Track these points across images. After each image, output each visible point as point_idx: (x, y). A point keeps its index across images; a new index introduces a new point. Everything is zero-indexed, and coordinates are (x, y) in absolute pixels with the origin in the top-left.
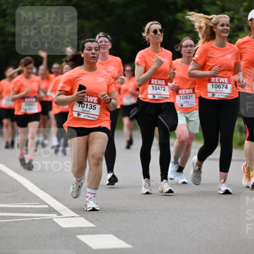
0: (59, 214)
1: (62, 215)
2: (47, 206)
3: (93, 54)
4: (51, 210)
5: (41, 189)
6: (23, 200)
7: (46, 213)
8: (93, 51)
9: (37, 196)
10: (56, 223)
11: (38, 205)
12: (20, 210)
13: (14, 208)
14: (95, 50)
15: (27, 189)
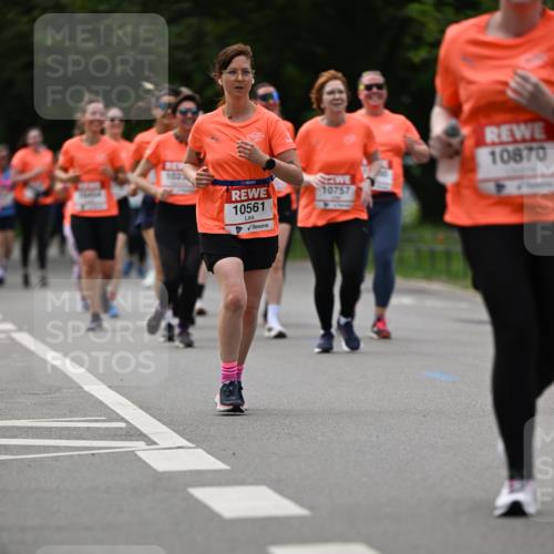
0: (150, 442)
1: (155, 443)
2: (123, 425)
4: (133, 433)
5: (110, 386)
6: (72, 411)
7: (126, 440)
9: (101, 403)
10: (145, 462)
11: (103, 421)
12: (66, 432)
13: (50, 429)
15: (81, 388)
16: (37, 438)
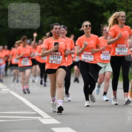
0: (42, 117)
1: (43, 117)
2: (35, 113)
3: (58, 31)
4: (38, 115)
5: (32, 104)
6: (24, 110)
7: (36, 117)
8: (58, 30)
9: (30, 108)
10: (41, 122)
11: (31, 112)
12: (22, 115)
13: (18, 114)
14: (59, 29)
15: (25, 104)
16: (15, 116)
